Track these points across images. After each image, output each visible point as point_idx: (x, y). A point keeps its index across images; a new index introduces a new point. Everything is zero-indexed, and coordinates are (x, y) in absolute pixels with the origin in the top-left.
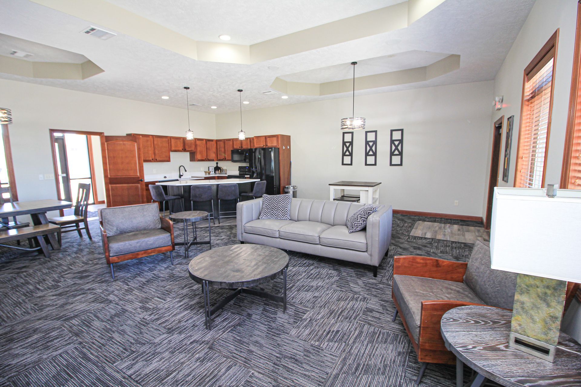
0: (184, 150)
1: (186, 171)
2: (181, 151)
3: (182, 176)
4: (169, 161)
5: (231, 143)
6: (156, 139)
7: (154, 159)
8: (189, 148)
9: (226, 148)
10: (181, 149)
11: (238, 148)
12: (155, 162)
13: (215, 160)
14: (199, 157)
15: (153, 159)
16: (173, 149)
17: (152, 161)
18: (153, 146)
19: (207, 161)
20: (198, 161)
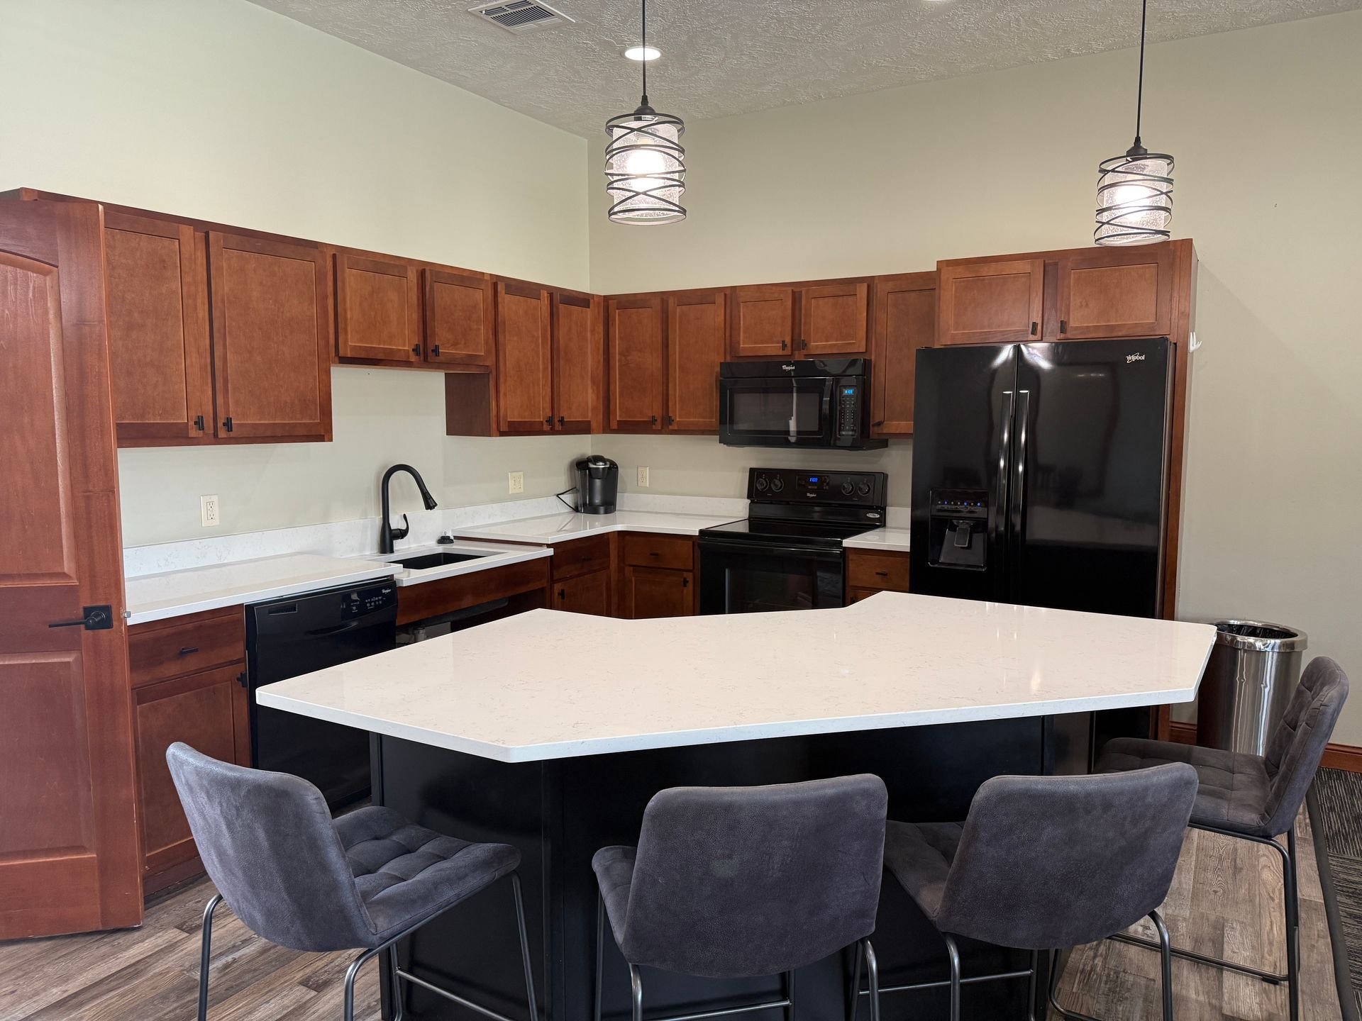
0: (425, 356)
1: (430, 504)
2: (405, 364)
3: (402, 534)
4: (320, 431)
5: (715, 316)
6: (226, 261)
7: (208, 422)
8: (455, 344)
9: (676, 349)
10: (405, 343)
11: (773, 349)
12: (216, 440)
13: (594, 425)
14: (512, 405)
15: (199, 423)
16: (352, 342)
17: (193, 432)
18: (203, 313)
19: (553, 432)
20: (503, 434)
